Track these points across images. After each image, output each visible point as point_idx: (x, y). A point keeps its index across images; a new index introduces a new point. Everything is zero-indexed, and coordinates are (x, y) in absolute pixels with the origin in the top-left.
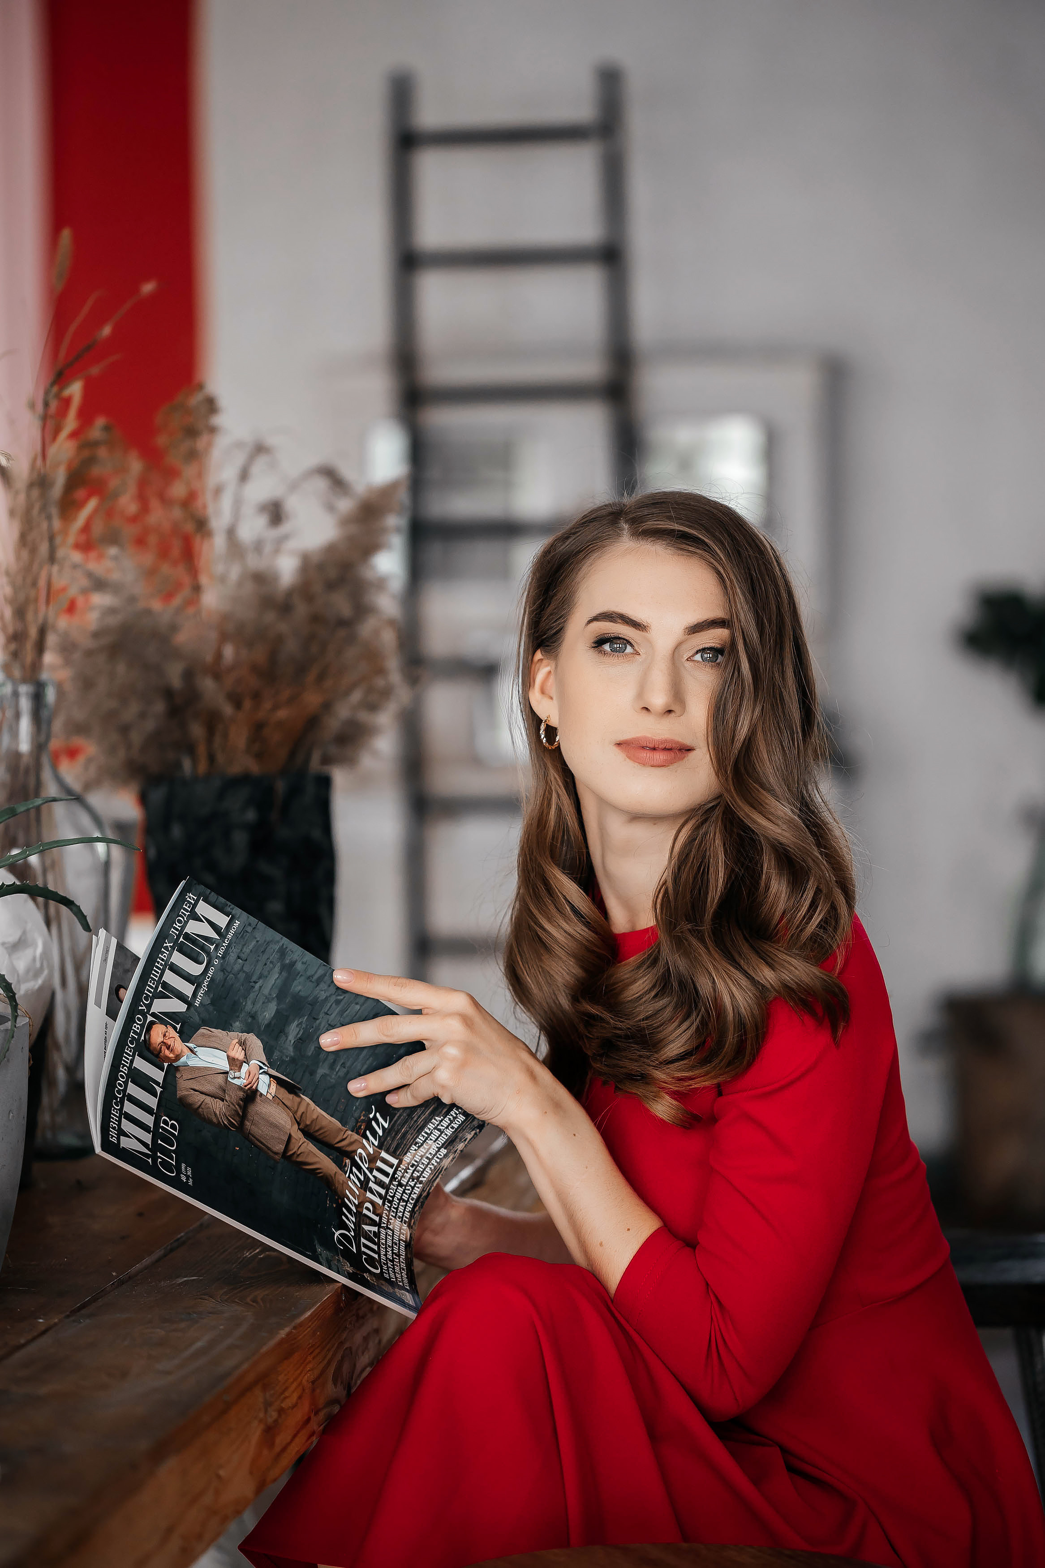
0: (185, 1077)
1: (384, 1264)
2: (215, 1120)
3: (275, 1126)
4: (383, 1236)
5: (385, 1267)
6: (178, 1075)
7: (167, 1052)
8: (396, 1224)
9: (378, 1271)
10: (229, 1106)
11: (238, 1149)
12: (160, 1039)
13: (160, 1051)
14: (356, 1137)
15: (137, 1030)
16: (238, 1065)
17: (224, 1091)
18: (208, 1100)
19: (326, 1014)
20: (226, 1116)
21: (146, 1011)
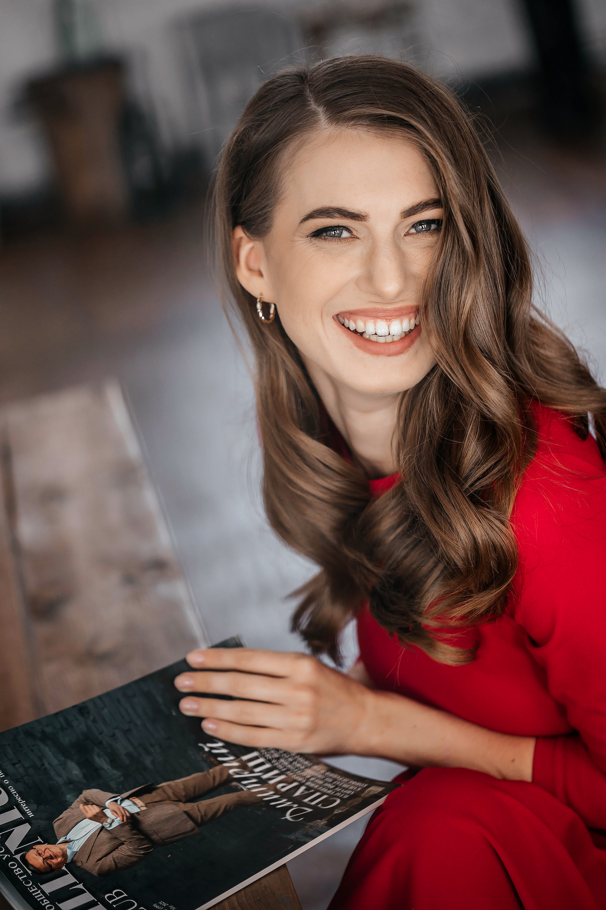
0: (84, 860)
1: (335, 793)
2: (135, 859)
3: (169, 819)
4: (312, 785)
5: (338, 794)
6: (79, 864)
7: (55, 861)
8: (308, 773)
9: (338, 801)
10: (130, 842)
11: (170, 856)
12: (40, 860)
13: (50, 866)
14: (218, 768)
15: (21, 872)
16: (102, 816)
17: (116, 838)
18: (115, 854)
19: (101, 733)
20: (138, 849)
21: (9, 856)
